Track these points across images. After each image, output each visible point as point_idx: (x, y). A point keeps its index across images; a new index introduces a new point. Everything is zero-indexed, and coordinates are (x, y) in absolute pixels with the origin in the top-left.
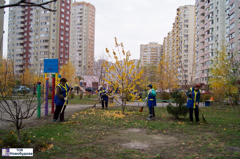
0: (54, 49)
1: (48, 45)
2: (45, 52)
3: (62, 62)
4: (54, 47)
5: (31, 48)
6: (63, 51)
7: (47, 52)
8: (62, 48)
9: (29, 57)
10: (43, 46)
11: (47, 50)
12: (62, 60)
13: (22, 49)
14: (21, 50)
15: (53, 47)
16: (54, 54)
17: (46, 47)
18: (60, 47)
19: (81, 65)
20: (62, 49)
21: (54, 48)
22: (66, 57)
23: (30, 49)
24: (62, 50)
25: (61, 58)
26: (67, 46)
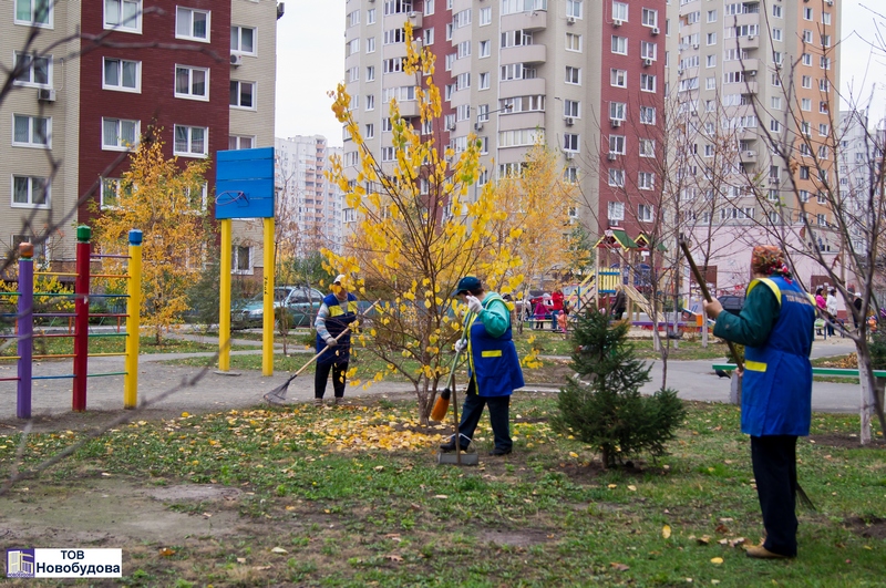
0: (575, 81)
1: (543, 60)
2: (525, 98)
3: (620, 149)
4: (574, 65)
5: (456, 78)
6: (625, 86)
7: (535, 98)
8: (623, 68)
9: (446, 130)
10: (518, 67)
11: (534, 86)
12: (620, 140)
13: (410, 88)
14: (410, 96)
15: (568, 68)
16: (575, 104)
17: (531, 69)
18: (611, 63)
19: (752, 164)
20: (618, 74)
21: (576, 71)
22: (648, 118)
23: (454, 86)
24: (620, 79)
25: (616, 127)
26: (650, 55)
